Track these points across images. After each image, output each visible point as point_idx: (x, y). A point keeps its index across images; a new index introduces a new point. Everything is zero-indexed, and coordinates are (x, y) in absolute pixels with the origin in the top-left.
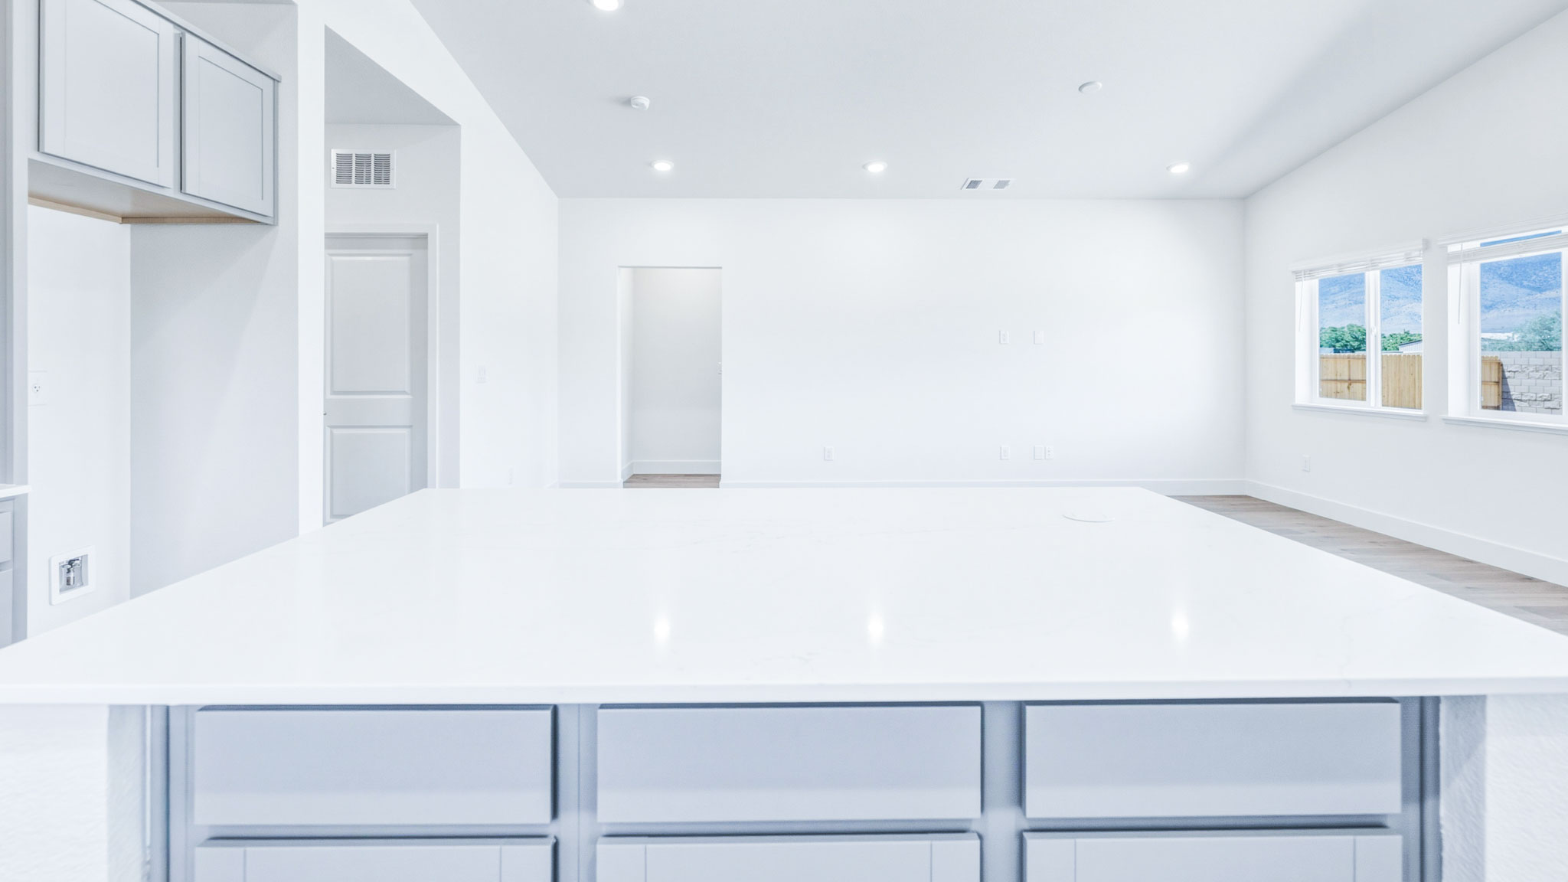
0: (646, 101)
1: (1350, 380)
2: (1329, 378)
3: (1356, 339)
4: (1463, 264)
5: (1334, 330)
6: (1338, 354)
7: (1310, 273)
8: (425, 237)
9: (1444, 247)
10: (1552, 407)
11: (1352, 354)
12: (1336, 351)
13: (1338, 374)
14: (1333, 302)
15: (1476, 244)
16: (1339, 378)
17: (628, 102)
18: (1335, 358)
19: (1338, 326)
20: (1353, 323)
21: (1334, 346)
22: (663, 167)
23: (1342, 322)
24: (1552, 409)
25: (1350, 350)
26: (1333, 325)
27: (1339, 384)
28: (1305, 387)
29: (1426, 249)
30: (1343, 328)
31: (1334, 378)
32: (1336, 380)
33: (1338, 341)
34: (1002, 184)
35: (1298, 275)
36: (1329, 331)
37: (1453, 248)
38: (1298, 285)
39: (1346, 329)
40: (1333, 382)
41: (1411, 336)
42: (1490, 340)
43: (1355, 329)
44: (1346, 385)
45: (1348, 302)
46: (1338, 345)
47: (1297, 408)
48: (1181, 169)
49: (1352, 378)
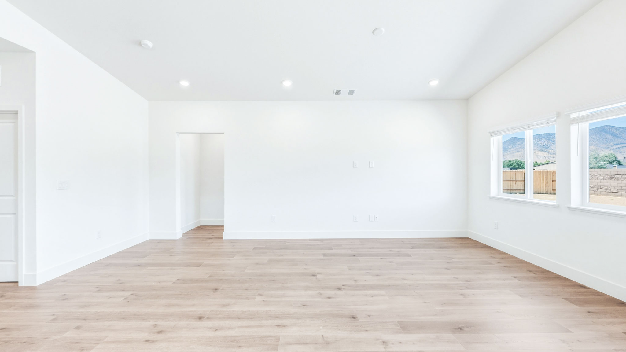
0: (150, 44)
1: (516, 180)
2: (508, 179)
3: (518, 164)
4: (579, 124)
5: (510, 161)
6: (511, 170)
7: (497, 133)
8: (16, 113)
9: (569, 115)
10: (594, 190)
11: (517, 170)
12: (511, 169)
13: (511, 178)
14: (510, 151)
16: (512, 179)
17: (139, 44)
18: (510, 172)
19: (511, 160)
20: (517, 159)
21: (510, 167)
22: (185, 84)
23: (513, 158)
24: (594, 191)
25: (516, 168)
26: (510, 160)
27: (512, 182)
28: (495, 189)
29: (558, 117)
30: (513, 161)
31: (510, 179)
32: (511, 180)
33: (511, 165)
34: (351, 92)
35: (492, 134)
36: (508, 162)
37: (573, 116)
38: (492, 139)
39: (514, 161)
40: (509, 181)
41: (538, 163)
43: (517, 161)
44: (515, 182)
45: (515, 151)
46: (511, 167)
47: (490, 198)
48: (434, 83)
49: (517, 180)
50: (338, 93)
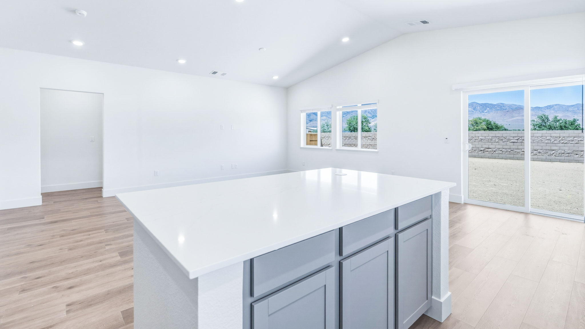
0: (85, 13)
4: (339, 111)
7: (304, 111)
9: (336, 107)
15: (341, 107)
17: (74, 11)
22: (78, 43)
28: (303, 142)
29: (332, 107)
34: (223, 74)
35: (301, 111)
37: (338, 107)
38: (301, 114)
42: (313, 130)
47: (301, 148)
48: (276, 78)
50: (215, 73)
